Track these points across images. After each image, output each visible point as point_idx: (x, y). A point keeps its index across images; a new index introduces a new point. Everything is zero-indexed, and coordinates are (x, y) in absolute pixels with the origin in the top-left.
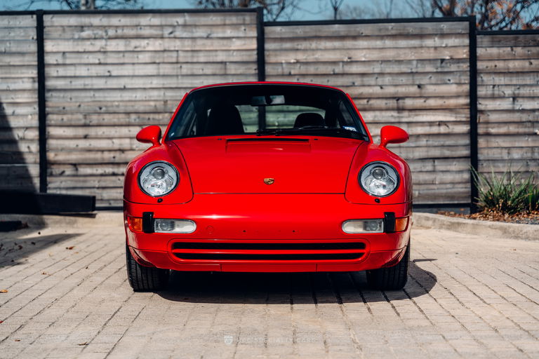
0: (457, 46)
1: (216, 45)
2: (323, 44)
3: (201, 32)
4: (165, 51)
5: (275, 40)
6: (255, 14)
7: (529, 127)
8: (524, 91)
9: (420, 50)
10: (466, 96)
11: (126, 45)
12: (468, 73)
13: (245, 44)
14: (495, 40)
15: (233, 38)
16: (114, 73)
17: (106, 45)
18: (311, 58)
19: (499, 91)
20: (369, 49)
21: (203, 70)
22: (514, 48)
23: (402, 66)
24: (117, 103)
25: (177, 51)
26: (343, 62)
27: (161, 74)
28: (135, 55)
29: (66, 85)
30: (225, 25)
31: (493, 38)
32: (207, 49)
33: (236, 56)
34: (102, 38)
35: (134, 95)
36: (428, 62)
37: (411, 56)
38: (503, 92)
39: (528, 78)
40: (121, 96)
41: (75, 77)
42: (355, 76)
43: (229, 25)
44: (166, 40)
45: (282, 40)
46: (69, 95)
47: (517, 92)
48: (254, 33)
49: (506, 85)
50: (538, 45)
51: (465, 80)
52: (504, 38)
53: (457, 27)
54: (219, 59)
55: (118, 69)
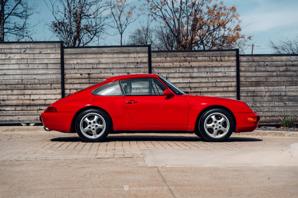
0: (143, 57)
1: (43, 56)
2: (88, 56)
3: (37, 51)
4: (22, 59)
5: (68, 54)
6: (60, 43)
8: (170, 75)
9: (128, 59)
11: (5, 56)
12: (148, 68)
14: (159, 54)
15: (51, 53)
18: (83, 62)
20: (107, 58)
21: (38, 66)
22: (166, 58)
23: (121, 65)
24: (1, 81)
25: (27, 59)
26: (96, 63)
27: (20, 68)
28: (9, 60)
30: (47, 48)
32: (40, 58)
33: (52, 61)
35: (9, 77)
36: (131, 63)
37: (124, 61)
39: (172, 70)
42: (101, 69)
43: (49, 48)
44: (22, 54)
45: (71, 54)
47: (168, 76)
48: (60, 52)
49: (163, 73)
50: (176, 57)
51: (147, 71)
52: (162, 54)
53: (143, 49)
54: (45, 62)
55: (2, 67)
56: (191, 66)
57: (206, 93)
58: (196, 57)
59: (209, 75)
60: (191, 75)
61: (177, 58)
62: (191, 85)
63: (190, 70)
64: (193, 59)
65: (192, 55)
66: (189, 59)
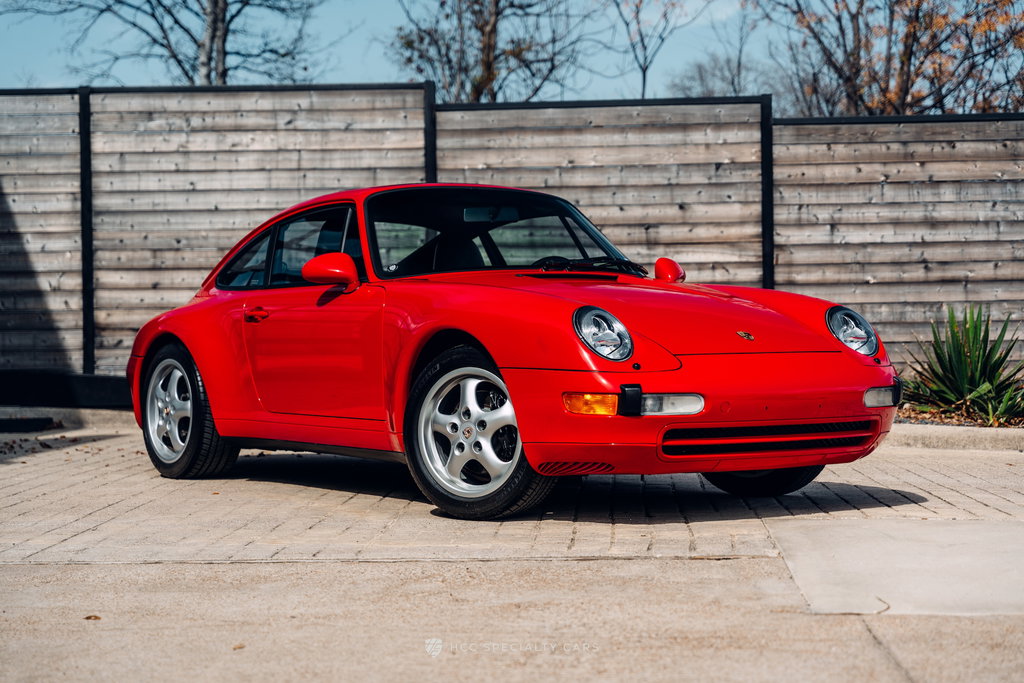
0: (744, 144)
1: (360, 141)
2: (529, 140)
3: (336, 122)
4: (279, 151)
5: (454, 132)
6: (423, 91)
7: (856, 272)
8: (849, 215)
9: (683, 150)
10: (757, 222)
11: (219, 142)
12: (760, 186)
13: (405, 140)
14: (803, 133)
15: (387, 130)
16: (199, 186)
17: (188, 142)
18: (510, 162)
19: (808, 213)
20: (602, 147)
21: (339, 180)
22: (832, 146)
23: (655, 174)
24: (204, 234)
25: (299, 151)
26: (560, 167)
27: (274, 186)
28: (233, 157)
29: (124, 204)
30: (374, 109)
31: (798, 130)
32: (347, 147)
33: (392, 158)
34: (180, 131)
35: (231, 221)
36: (695, 168)
37: (668, 158)
38: (815, 216)
39: (854, 194)
40: (211, 222)
41: (139, 192)
42: (579, 191)
43: (380, 109)
44: (282, 134)
45: (464, 132)
46: (129, 220)
47: (837, 216)
48: (421, 124)
49: (820, 205)
50: (871, 141)
51: (754, 196)
52: (817, 130)
53: (742, 112)
54: (365, 163)
55: (206, 180)
56: (931, 177)
57: (990, 285)
58: (952, 144)
59: (1000, 212)
60: (928, 214)
61: (875, 148)
62: (930, 254)
63: (927, 195)
64: (937, 148)
65: (934, 133)
66: (921, 149)
